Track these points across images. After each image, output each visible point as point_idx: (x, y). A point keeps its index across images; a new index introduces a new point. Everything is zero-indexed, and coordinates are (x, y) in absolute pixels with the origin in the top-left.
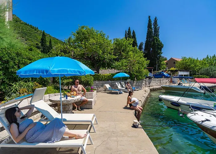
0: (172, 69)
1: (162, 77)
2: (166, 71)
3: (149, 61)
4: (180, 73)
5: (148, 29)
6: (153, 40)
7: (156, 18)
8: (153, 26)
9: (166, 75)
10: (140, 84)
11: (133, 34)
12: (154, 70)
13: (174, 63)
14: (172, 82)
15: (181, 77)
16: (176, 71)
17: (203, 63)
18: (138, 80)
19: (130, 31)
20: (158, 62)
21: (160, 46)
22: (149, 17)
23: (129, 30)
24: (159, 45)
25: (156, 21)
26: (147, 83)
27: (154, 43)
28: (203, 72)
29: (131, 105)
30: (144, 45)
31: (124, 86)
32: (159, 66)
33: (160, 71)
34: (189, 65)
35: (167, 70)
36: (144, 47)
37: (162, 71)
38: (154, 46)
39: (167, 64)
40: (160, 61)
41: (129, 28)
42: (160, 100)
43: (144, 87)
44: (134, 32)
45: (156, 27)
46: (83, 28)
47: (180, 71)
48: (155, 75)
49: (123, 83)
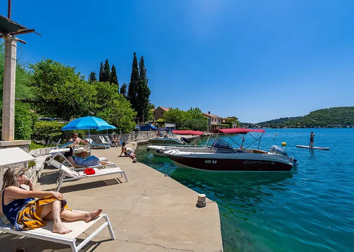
0: (160, 120)
1: (149, 130)
2: (153, 122)
3: (136, 113)
4: (167, 125)
5: (133, 69)
6: (140, 83)
7: (142, 58)
8: (138, 67)
9: (153, 127)
10: (125, 137)
11: (112, 70)
12: (140, 121)
13: (162, 113)
14: (159, 134)
15: (168, 130)
16: (163, 123)
17: (187, 115)
18: (123, 133)
19: (108, 65)
20: (145, 111)
21: (147, 93)
22: (135, 54)
23: (107, 62)
24: (145, 90)
25: (143, 61)
26: (134, 136)
27: (140, 87)
28: (187, 124)
29: (126, 153)
30: (128, 87)
31: (108, 140)
32: (146, 116)
33: (147, 123)
34: (176, 117)
35: (155, 121)
36: (127, 90)
37: (150, 123)
38: (140, 91)
39: (154, 113)
40: (147, 110)
41: (107, 60)
42: (148, 150)
43: (130, 141)
44: (113, 68)
45: (142, 68)
46: (51, 62)
47: (167, 123)
48: (142, 127)
49: (107, 137)
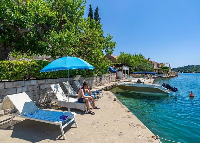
4: (124, 68)
7: (97, 8)
8: (94, 16)
9: (112, 69)
10: (90, 81)
13: (110, 58)
14: (117, 77)
22: (90, 5)
25: (98, 11)
43: (95, 86)
45: (97, 18)
